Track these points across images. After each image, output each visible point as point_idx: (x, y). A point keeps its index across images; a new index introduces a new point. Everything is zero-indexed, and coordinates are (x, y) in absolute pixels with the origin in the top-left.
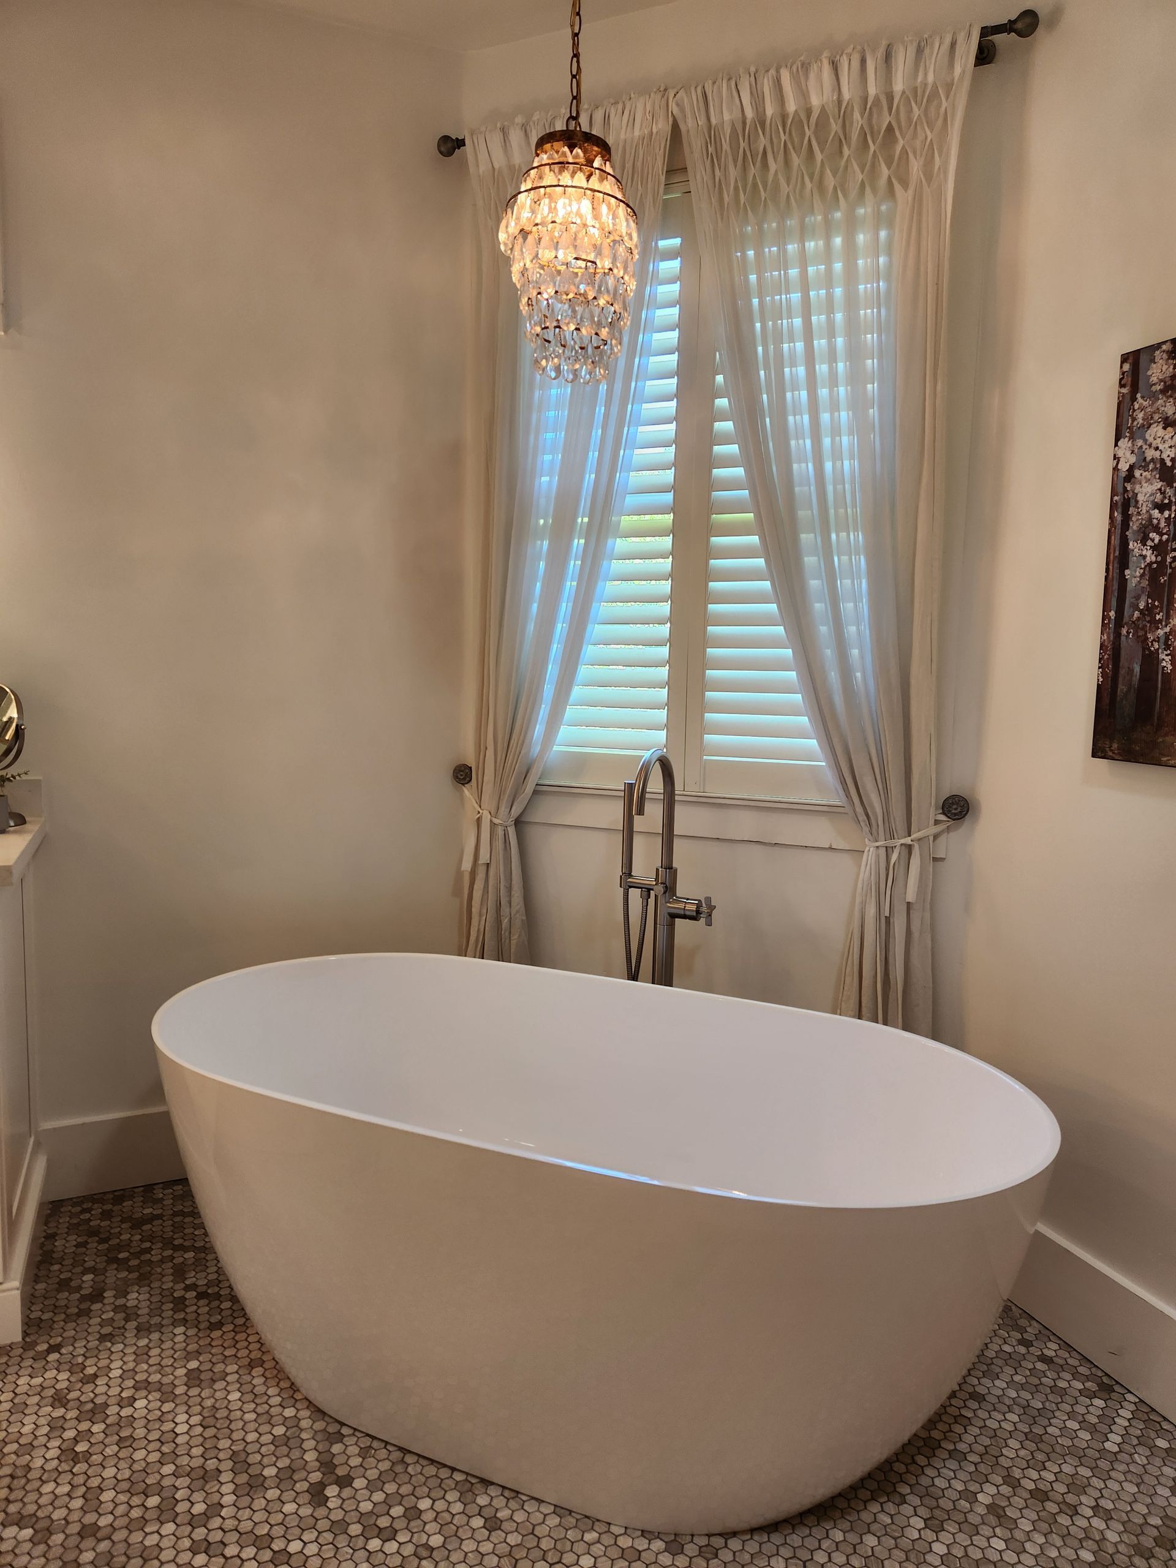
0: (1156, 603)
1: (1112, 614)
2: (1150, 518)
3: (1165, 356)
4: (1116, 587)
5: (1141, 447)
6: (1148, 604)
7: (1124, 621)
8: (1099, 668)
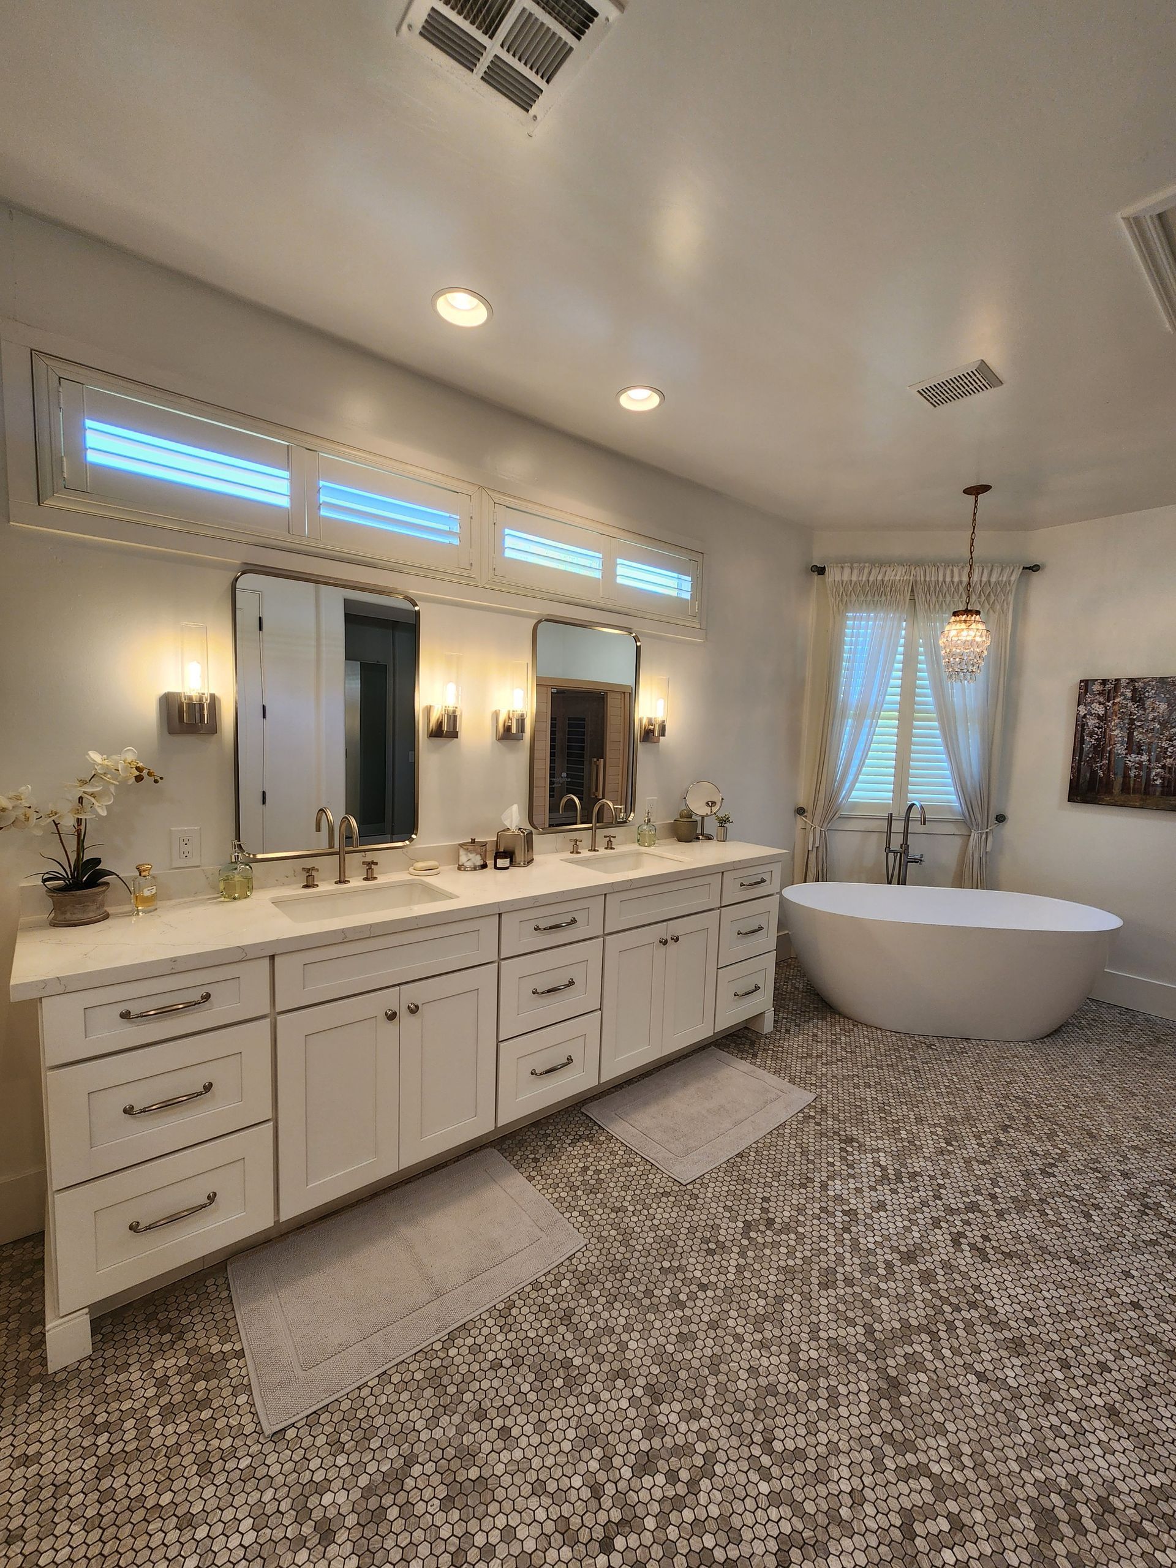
0: (1096, 756)
1: (1077, 757)
2: (1093, 730)
3: (1099, 683)
4: (1078, 749)
5: (1089, 709)
6: (1091, 756)
7: (1082, 760)
8: (1071, 774)
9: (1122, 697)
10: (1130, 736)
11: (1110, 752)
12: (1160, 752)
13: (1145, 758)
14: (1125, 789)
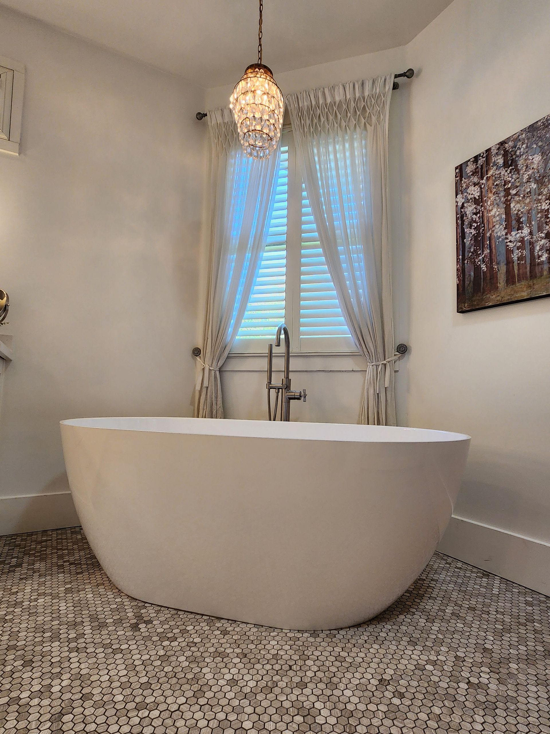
0: (478, 248)
1: (460, 257)
2: (472, 219)
3: (472, 163)
4: (461, 246)
5: (466, 195)
6: (474, 249)
7: (466, 258)
8: (457, 278)
9: (495, 168)
10: (508, 210)
11: (490, 239)
12: (541, 218)
13: (526, 231)
14: (510, 279)
